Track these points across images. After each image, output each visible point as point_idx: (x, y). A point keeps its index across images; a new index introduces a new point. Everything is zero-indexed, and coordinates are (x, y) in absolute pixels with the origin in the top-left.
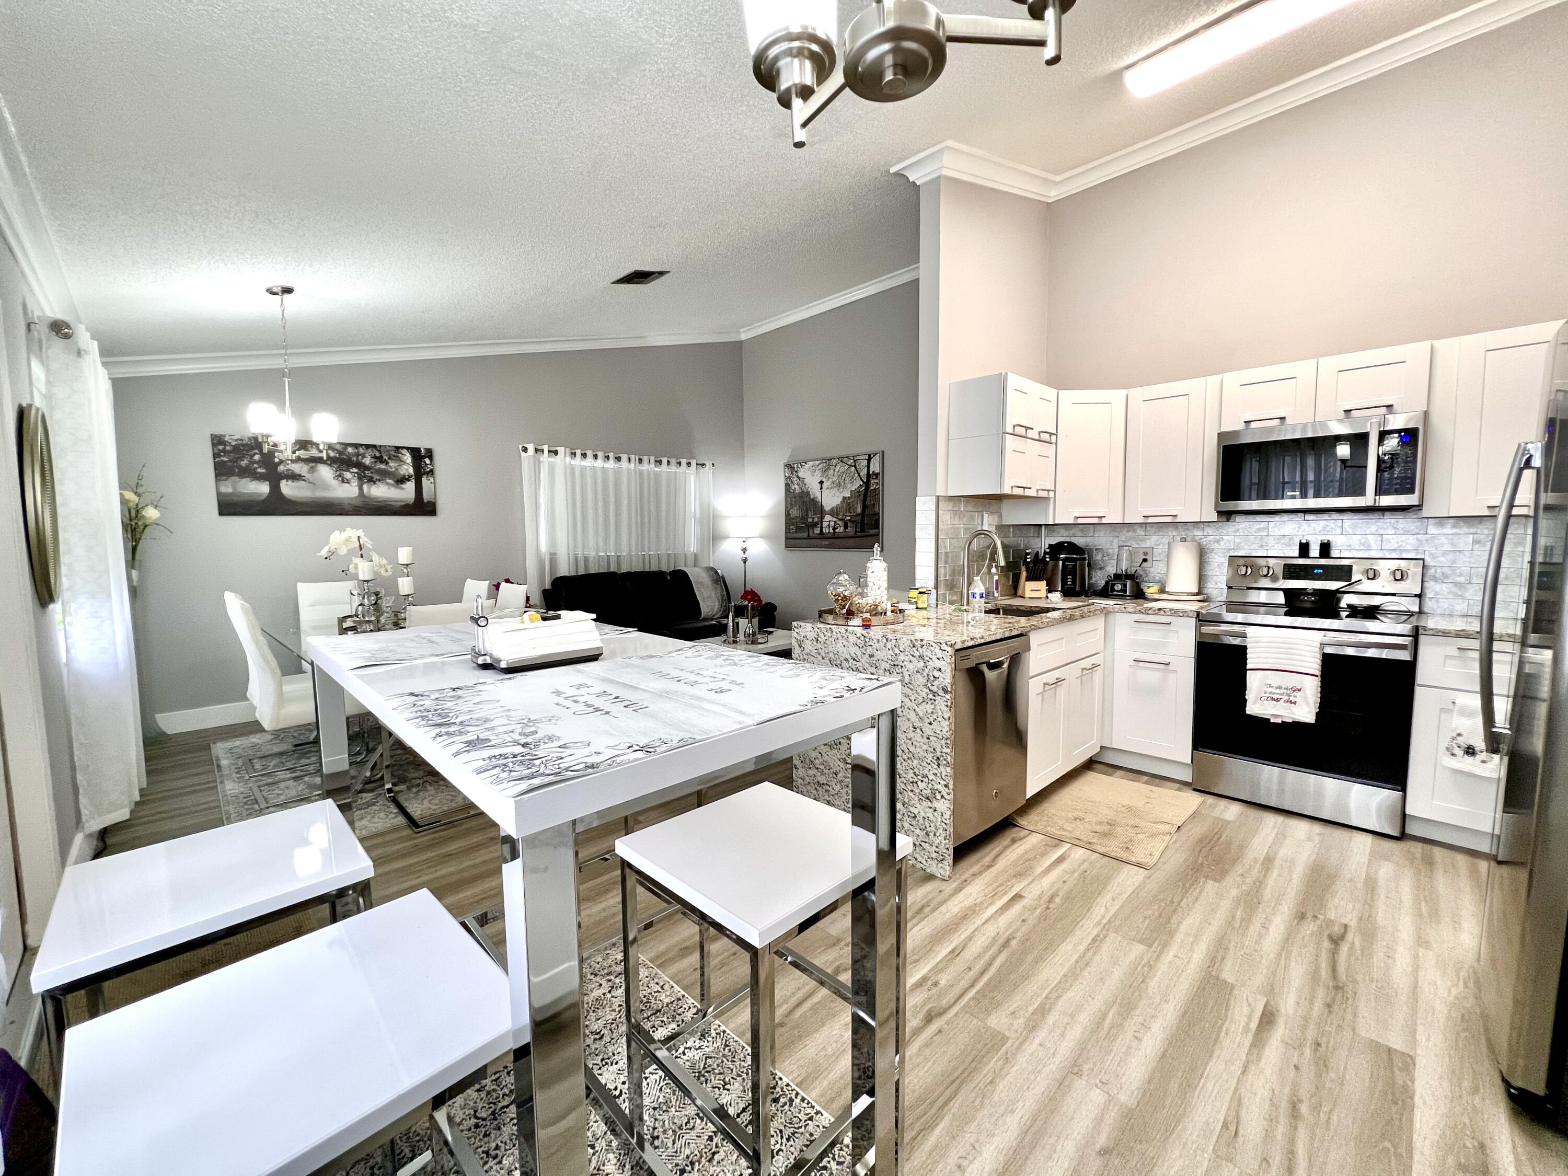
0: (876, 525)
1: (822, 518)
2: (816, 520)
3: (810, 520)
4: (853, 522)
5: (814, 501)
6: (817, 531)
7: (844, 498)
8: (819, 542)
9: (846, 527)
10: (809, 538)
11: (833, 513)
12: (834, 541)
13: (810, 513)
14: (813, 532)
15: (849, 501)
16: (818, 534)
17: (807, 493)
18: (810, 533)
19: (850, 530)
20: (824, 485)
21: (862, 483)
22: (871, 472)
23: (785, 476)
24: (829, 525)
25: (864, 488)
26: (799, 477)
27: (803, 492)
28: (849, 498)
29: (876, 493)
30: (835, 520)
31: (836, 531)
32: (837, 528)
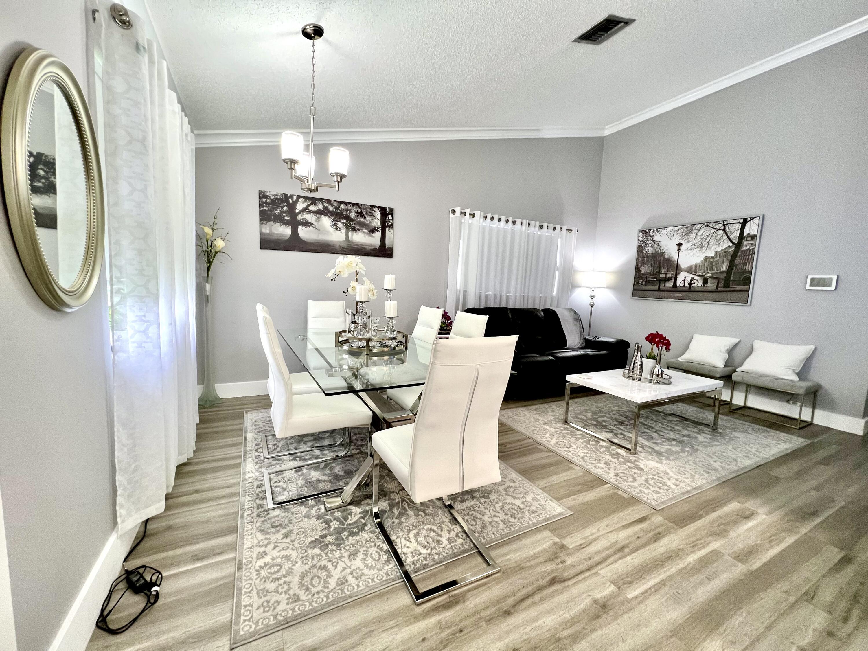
0: (747, 281)
1: (677, 274)
2: (669, 275)
3: (662, 276)
4: (716, 278)
5: (669, 261)
6: (670, 285)
7: (706, 258)
8: (671, 294)
9: (705, 281)
10: (659, 290)
11: (689, 270)
12: (689, 294)
13: (663, 271)
14: (665, 286)
15: (711, 260)
16: (670, 288)
17: (663, 254)
18: (662, 286)
19: (711, 285)
20: (682, 247)
21: (731, 244)
22: (745, 234)
23: (639, 240)
24: (684, 281)
25: (733, 249)
26: (653, 241)
27: (657, 253)
28: (713, 258)
29: (750, 253)
30: (693, 276)
31: (693, 285)
32: (694, 283)
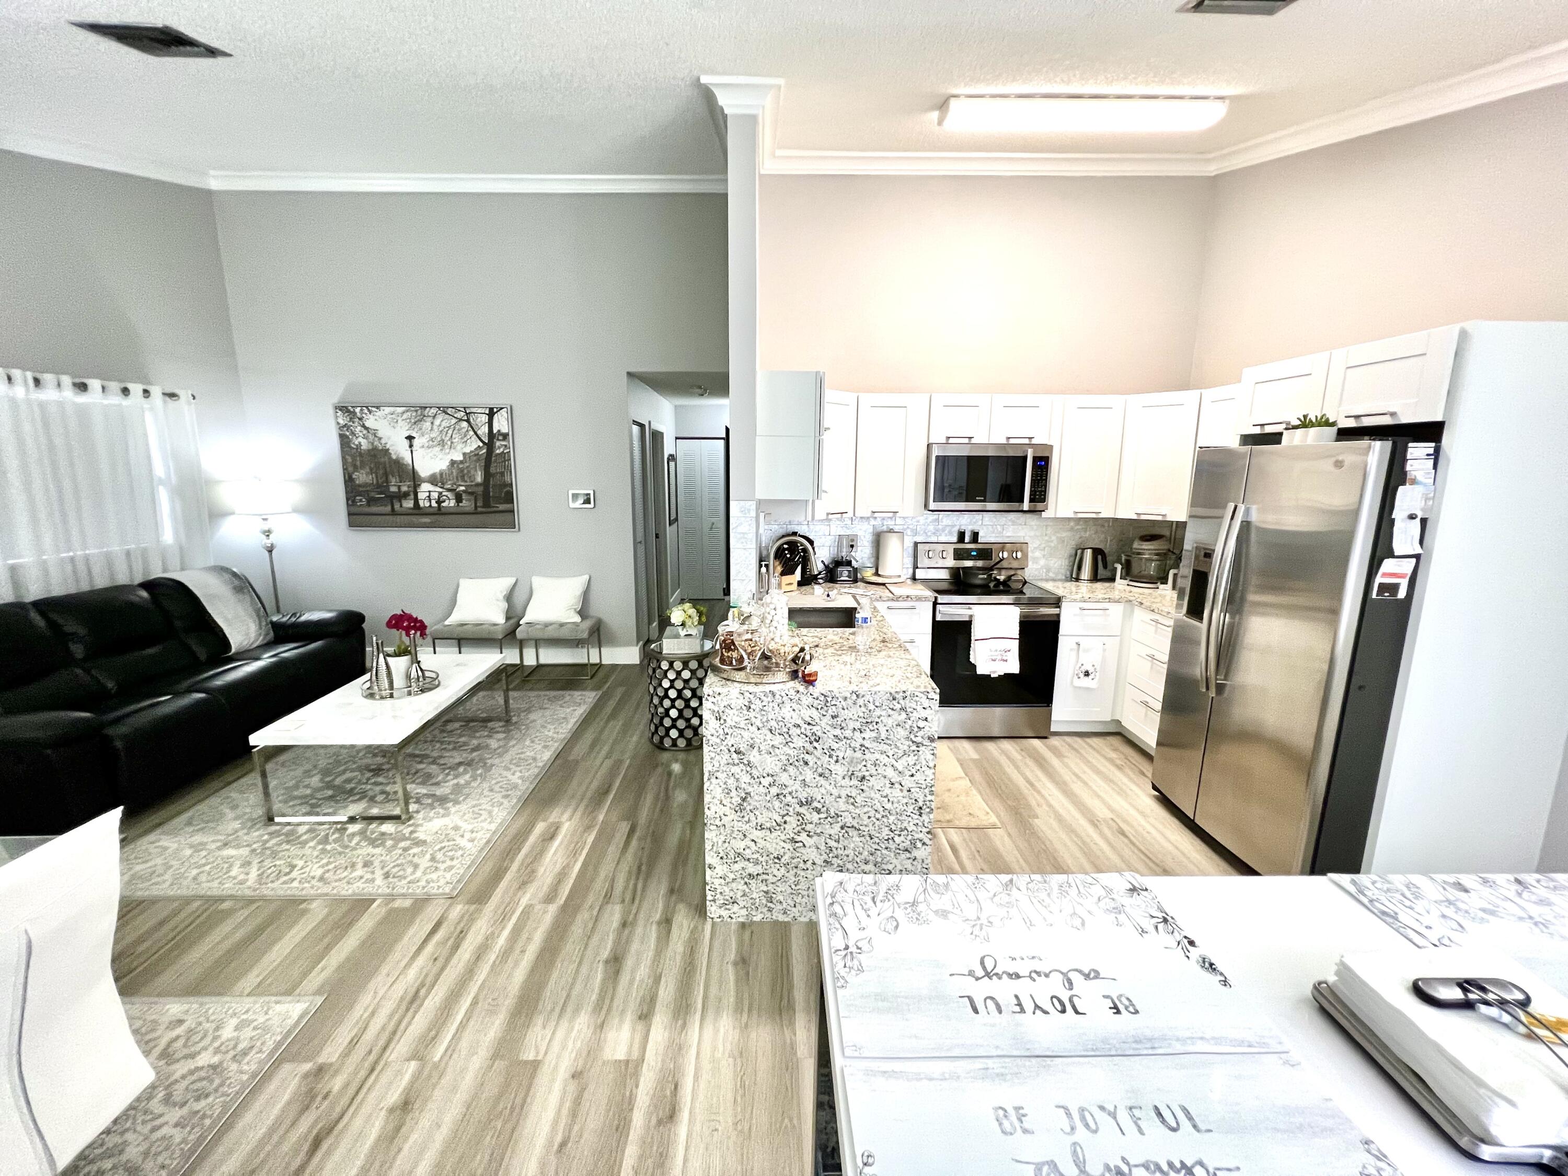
0: (509, 498)
1: (416, 487)
2: (404, 489)
3: (393, 489)
4: (471, 493)
5: (398, 465)
6: (409, 504)
7: (453, 463)
8: (414, 519)
9: (459, 498)
10: (393, 513)
11: (433, 480)
12: (440, 518)
13: (393, 481)
14: (401, 506)
15: (461, 466)
16: (410, 509)
17: (386, 452)
18: (397, 506)
19: (466, 504)
20: (416, 442)
21: (481, 444)
22: (495, 431)
23: (338, 423)
24: (429, 497)
25: (485, 451)
26: (364, 426)
27: (375, 449)
28: (461, 462)
29: (505, 458)
30: (441, 490)
31: (443, 504)
32: (444, 501)
